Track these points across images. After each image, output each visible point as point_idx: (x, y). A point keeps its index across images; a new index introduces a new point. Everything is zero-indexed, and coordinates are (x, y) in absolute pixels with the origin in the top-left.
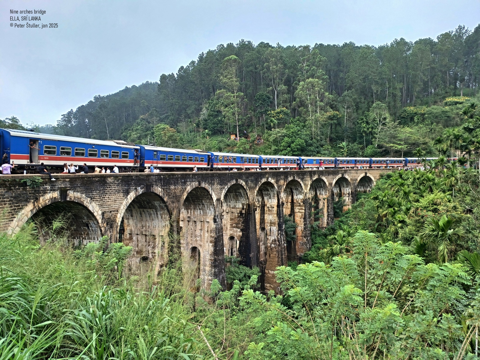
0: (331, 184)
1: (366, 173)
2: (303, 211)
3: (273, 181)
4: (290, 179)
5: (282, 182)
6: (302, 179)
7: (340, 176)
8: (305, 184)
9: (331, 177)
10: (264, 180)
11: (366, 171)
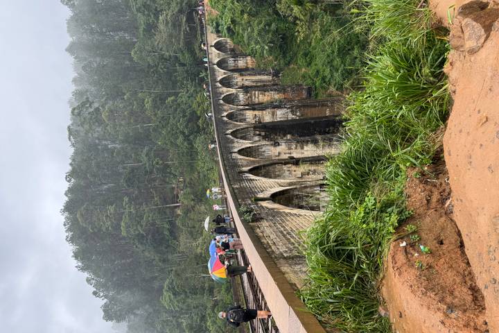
0: (225, 73)
1: (211, 46)
2: (257, 92)
3: (225, 114)
4: (222, 102)
5: (225, 107)
6: (221, 94)
7: (215, 66)
8: (227, 92)
9: (217, 73)
10: (225, 119)
11: (209, 45)
